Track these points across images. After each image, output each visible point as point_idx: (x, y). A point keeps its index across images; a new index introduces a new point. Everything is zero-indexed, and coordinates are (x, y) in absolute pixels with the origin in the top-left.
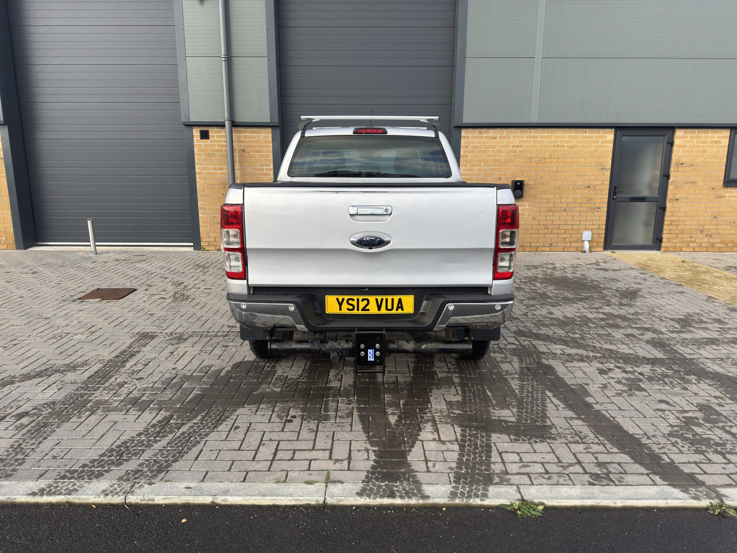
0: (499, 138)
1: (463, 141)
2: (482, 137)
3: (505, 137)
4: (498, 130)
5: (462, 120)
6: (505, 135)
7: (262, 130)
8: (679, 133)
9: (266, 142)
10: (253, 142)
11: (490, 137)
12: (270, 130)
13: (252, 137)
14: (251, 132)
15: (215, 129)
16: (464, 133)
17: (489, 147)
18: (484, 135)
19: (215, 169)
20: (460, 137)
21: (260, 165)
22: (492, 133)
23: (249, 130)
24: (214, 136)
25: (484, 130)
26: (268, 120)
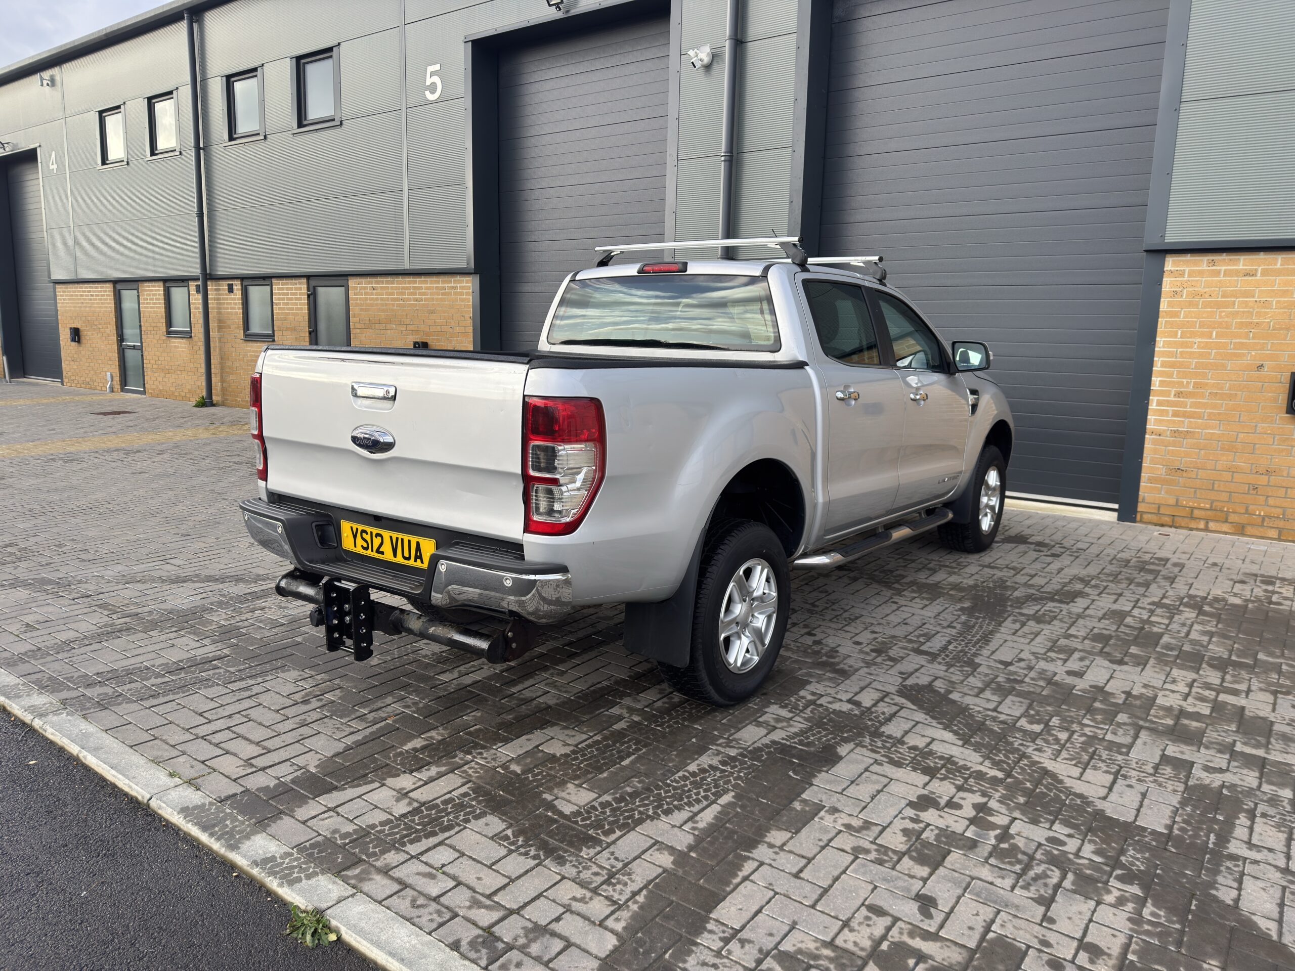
0: (1262, 275)
1: (1166, 280)
2: (1219, 272)
3: (1279, 273)
4: (1262, 256)
5: (1163, 237)
6: (1278, 266)
11: (1237, 273)
16: (1170, 263)
17: (1235, 295)
18: (1223, 268)
20: (1162, 272)
22: (1243, 262)
25: (1224, 257)
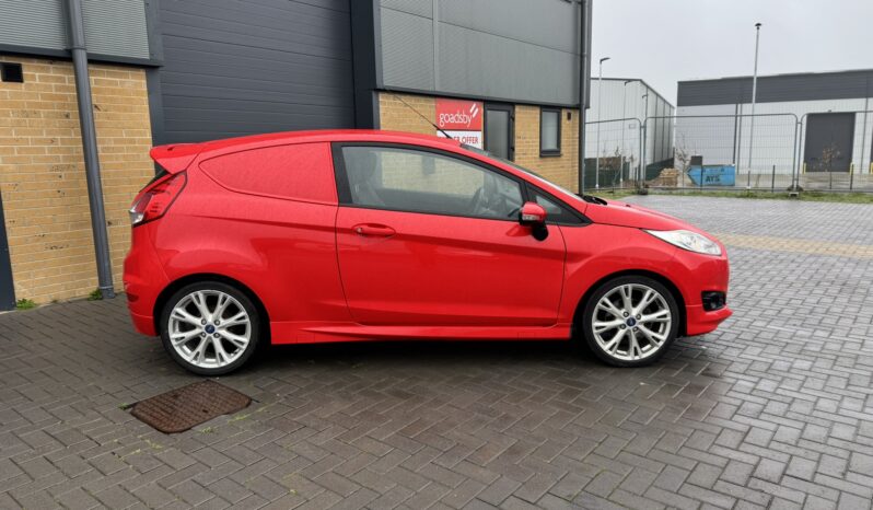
0: (409, 107)
1: (381, 107)
4: (408, 97)
5: (382, 82)
6: (413, 103)
7: (129, 72)
8: (517, 109)
9: (137, 93)
10: (113, 92)
11: (402, 105)
12: (142, 73)
13: (110, 83)
14: (109, 74)
15: (36, 63)
16: (381, 97)
17: (402, 116)
19: (40, 141)
20: (378, 102)
21: (127, 134)
22: (403, 99)
23: (105, 69)
24: (33, 77)
25: (397, 96)
26: (147, 57)
